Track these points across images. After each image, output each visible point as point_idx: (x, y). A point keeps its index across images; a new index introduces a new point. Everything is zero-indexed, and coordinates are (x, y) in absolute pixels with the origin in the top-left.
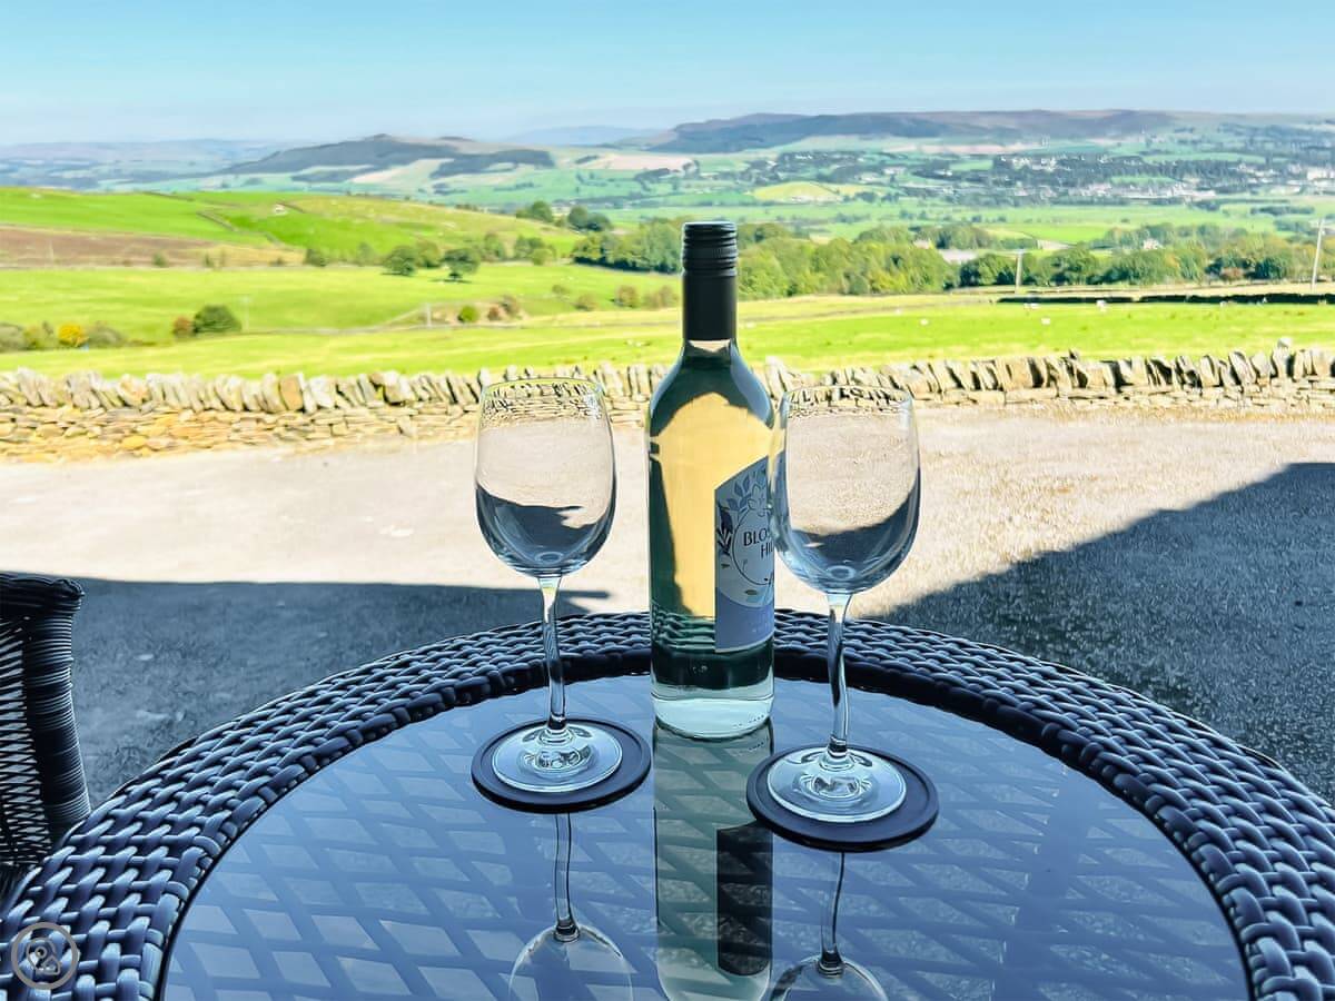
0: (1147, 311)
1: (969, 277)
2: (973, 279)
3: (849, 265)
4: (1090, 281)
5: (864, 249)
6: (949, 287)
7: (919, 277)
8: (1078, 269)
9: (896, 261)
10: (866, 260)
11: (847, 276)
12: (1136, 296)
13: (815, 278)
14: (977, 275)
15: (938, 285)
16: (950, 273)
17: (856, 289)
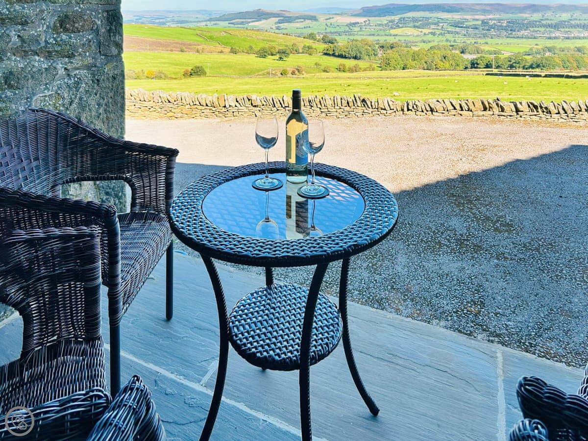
0: (547, 81)
1: (474, 65)
2: (476, 65)
3: (426, 59)
4: (524, 67)
5: (432, 53)
6: (466, 68)
7: (454, 64)
8: (519, 63)
9: (445, 58)
10: (433, 57)
11: (426, 62)
12: (543, 74)
13: (413, 63)
14: (477, 64)
15: (462, 67)
16: (467, 63)
17: (429, 68)
